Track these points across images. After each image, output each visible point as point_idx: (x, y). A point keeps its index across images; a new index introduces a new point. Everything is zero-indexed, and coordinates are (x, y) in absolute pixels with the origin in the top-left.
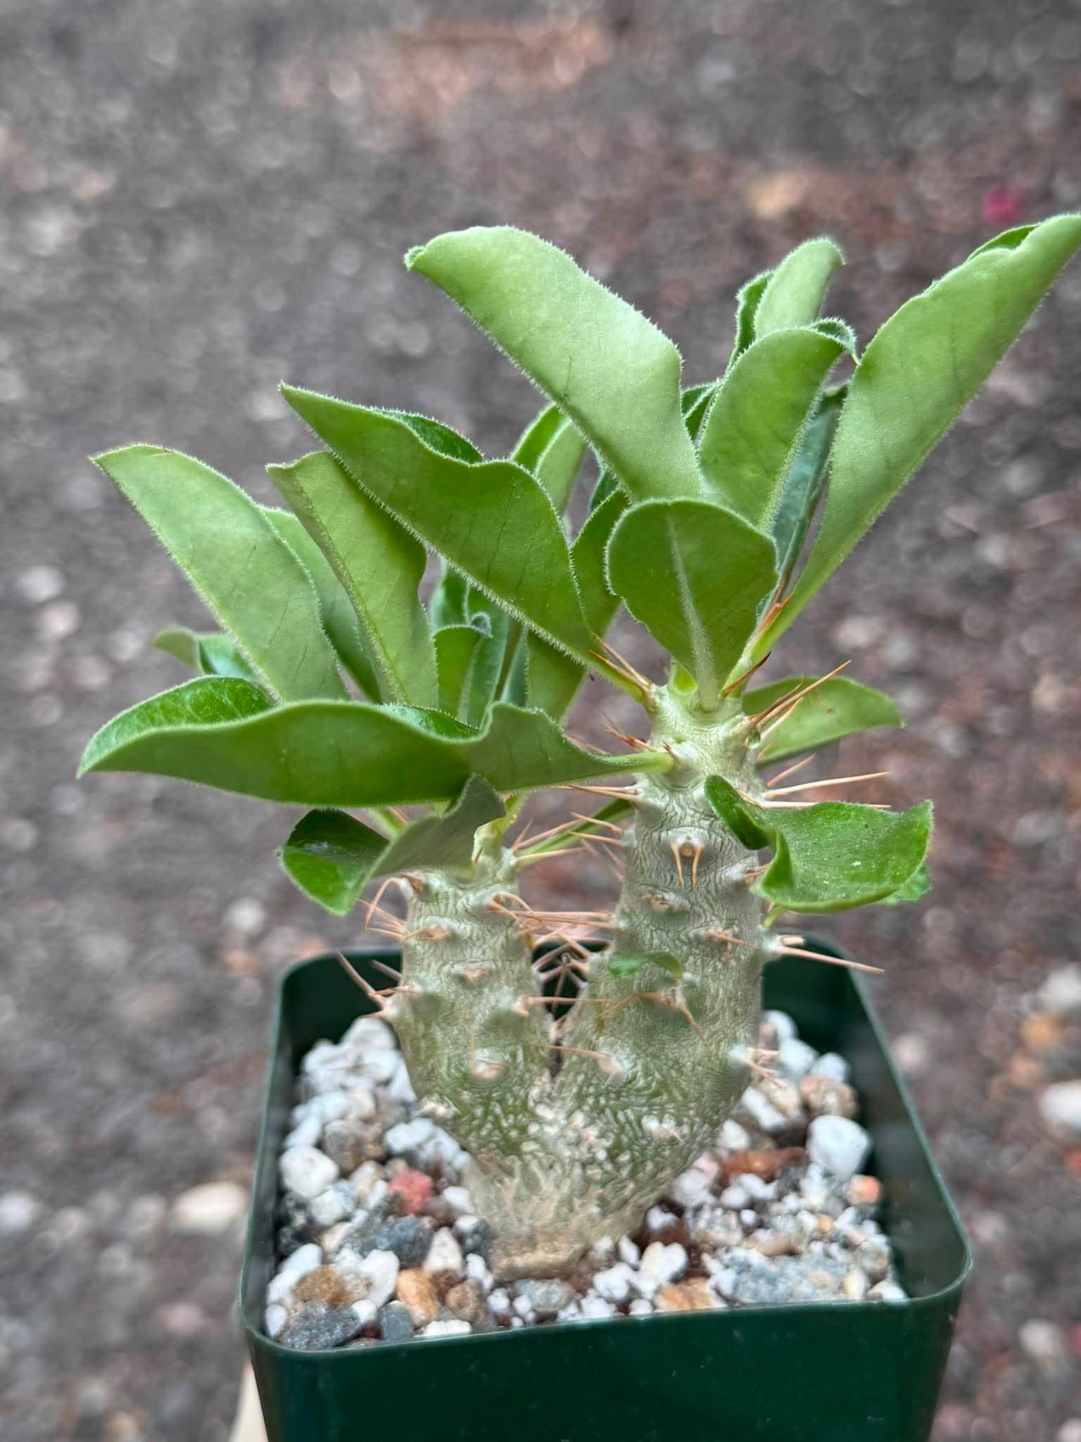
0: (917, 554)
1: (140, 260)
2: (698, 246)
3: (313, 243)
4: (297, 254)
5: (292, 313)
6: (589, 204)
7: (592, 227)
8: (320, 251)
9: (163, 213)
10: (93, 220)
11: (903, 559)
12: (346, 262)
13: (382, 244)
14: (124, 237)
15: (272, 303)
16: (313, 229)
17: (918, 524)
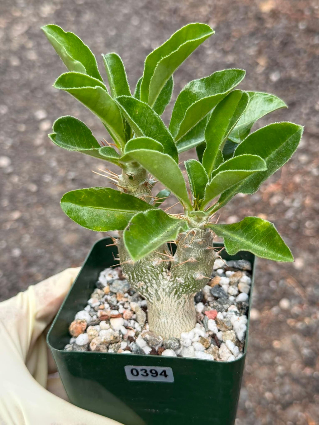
0: (308, 114)
1: (73, 19)
2: (243, 19)
3: (125, 15)
4: (120, 18)
5: (119, 36)
6: (210, 6)
7: (211, 13)
8: (128, 18)
9: (81, 5)
10: (59, 7)
11: (303, 116)
12: (135, 21)
13: (146, 16)
14: (68, 12)
15: (112, 33)
16: (126, 11)
17: (309, 105)
